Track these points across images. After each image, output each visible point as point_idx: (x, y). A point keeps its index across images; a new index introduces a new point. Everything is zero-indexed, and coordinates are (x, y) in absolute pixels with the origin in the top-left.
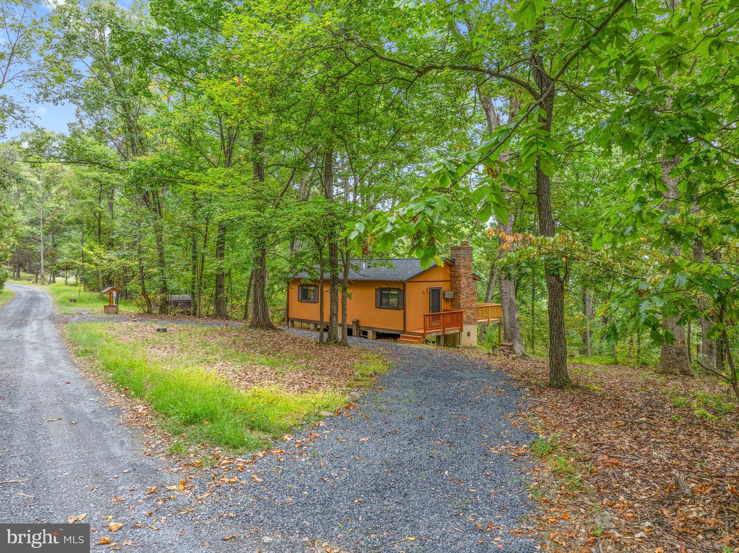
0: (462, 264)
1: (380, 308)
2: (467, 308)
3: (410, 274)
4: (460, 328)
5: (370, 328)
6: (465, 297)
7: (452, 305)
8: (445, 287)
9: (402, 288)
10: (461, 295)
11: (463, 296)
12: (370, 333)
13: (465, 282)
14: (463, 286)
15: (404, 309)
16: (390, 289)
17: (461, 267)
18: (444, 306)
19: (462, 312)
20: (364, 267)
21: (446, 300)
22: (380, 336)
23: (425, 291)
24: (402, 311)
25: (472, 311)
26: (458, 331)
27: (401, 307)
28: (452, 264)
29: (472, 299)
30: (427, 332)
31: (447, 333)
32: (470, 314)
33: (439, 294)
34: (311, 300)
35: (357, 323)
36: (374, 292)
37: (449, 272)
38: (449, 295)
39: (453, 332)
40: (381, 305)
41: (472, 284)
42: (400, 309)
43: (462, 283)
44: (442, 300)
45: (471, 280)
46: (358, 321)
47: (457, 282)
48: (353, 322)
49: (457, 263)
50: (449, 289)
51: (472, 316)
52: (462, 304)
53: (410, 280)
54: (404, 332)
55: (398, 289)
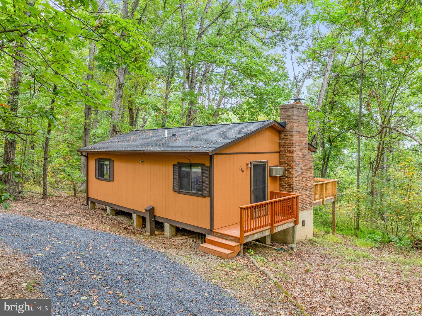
0: (295, 129)
1: (179, 192)
2: (302, 188)
3: (221, 142)
4: (294, 219)
5: (168, 220)
6: (299, 173)
7: (281, 186)
8: (272, 160)
9: (208, 164)
10: (294, 172)
11: (297, 173)
12: (167, 226)
13: (299, 153)
14: (296, 159)
15: (211, 195)
16: (191, 165)
17: (295, 133)
18: (271, 187)
19: (297, 198)
20: (166, 135)
21: (274, 178)
22: (180, 231)
23: (244, 167)
24: (208, 199)
25: (307, 193)
26: (291, 225)
27: (206, 193)
28: (282, 128)
29: (307, 176)
30: (246, 234)
31: (276, 230)
32: (305, 196)
33: (264, 170)
34: (106, 177)
35: (152, 211)
36: (171, 169)
37: (278, 141)
38: (278, 172)
39: (284, 227)
40: (180, 189)
41: (308, 157)
42: (204, 197)
43: (295, 154)
44: (268, 180)
45: (306, 151)
46: (153, 208)
47: (289, 154)
48: (146, 210)
49: (288, 128)
50: (278, 164)
51: (307, 199)
52: (295, 185)
53: (221, 151)
54: (211, 231)
55: (202, 165)
